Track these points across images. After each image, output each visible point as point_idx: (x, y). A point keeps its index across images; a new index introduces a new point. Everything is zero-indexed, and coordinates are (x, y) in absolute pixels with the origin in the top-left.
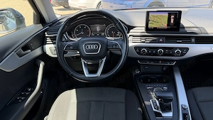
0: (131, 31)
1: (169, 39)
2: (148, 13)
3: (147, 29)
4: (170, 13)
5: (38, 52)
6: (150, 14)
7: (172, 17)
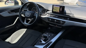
0: (48, 11)
2: (53, 5)
6: (54, 6)
7: (61, 8)
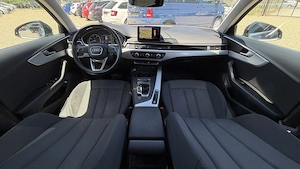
1: (153, 47)
2: (139, 27)
3: (139, 39)
4: (153, 28)
5: (62, 53)
